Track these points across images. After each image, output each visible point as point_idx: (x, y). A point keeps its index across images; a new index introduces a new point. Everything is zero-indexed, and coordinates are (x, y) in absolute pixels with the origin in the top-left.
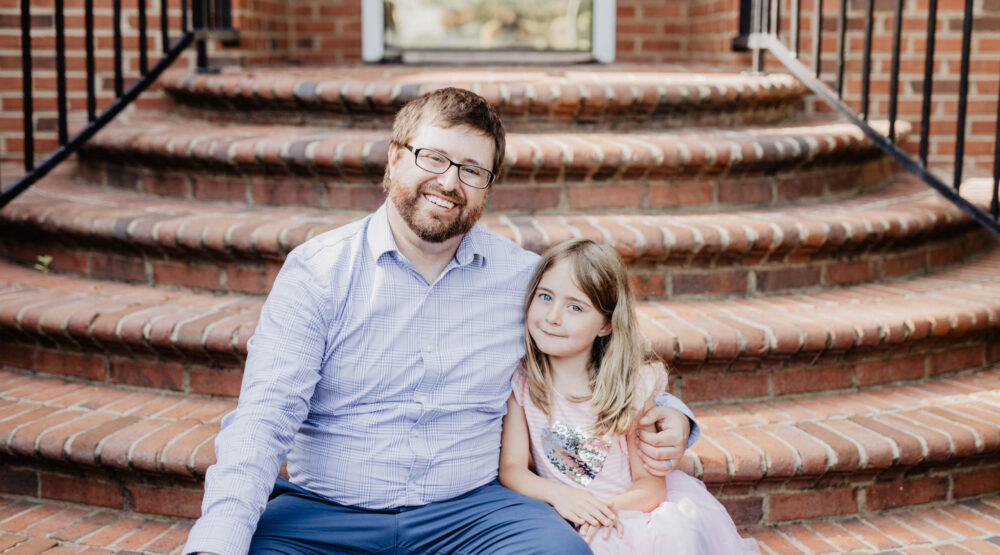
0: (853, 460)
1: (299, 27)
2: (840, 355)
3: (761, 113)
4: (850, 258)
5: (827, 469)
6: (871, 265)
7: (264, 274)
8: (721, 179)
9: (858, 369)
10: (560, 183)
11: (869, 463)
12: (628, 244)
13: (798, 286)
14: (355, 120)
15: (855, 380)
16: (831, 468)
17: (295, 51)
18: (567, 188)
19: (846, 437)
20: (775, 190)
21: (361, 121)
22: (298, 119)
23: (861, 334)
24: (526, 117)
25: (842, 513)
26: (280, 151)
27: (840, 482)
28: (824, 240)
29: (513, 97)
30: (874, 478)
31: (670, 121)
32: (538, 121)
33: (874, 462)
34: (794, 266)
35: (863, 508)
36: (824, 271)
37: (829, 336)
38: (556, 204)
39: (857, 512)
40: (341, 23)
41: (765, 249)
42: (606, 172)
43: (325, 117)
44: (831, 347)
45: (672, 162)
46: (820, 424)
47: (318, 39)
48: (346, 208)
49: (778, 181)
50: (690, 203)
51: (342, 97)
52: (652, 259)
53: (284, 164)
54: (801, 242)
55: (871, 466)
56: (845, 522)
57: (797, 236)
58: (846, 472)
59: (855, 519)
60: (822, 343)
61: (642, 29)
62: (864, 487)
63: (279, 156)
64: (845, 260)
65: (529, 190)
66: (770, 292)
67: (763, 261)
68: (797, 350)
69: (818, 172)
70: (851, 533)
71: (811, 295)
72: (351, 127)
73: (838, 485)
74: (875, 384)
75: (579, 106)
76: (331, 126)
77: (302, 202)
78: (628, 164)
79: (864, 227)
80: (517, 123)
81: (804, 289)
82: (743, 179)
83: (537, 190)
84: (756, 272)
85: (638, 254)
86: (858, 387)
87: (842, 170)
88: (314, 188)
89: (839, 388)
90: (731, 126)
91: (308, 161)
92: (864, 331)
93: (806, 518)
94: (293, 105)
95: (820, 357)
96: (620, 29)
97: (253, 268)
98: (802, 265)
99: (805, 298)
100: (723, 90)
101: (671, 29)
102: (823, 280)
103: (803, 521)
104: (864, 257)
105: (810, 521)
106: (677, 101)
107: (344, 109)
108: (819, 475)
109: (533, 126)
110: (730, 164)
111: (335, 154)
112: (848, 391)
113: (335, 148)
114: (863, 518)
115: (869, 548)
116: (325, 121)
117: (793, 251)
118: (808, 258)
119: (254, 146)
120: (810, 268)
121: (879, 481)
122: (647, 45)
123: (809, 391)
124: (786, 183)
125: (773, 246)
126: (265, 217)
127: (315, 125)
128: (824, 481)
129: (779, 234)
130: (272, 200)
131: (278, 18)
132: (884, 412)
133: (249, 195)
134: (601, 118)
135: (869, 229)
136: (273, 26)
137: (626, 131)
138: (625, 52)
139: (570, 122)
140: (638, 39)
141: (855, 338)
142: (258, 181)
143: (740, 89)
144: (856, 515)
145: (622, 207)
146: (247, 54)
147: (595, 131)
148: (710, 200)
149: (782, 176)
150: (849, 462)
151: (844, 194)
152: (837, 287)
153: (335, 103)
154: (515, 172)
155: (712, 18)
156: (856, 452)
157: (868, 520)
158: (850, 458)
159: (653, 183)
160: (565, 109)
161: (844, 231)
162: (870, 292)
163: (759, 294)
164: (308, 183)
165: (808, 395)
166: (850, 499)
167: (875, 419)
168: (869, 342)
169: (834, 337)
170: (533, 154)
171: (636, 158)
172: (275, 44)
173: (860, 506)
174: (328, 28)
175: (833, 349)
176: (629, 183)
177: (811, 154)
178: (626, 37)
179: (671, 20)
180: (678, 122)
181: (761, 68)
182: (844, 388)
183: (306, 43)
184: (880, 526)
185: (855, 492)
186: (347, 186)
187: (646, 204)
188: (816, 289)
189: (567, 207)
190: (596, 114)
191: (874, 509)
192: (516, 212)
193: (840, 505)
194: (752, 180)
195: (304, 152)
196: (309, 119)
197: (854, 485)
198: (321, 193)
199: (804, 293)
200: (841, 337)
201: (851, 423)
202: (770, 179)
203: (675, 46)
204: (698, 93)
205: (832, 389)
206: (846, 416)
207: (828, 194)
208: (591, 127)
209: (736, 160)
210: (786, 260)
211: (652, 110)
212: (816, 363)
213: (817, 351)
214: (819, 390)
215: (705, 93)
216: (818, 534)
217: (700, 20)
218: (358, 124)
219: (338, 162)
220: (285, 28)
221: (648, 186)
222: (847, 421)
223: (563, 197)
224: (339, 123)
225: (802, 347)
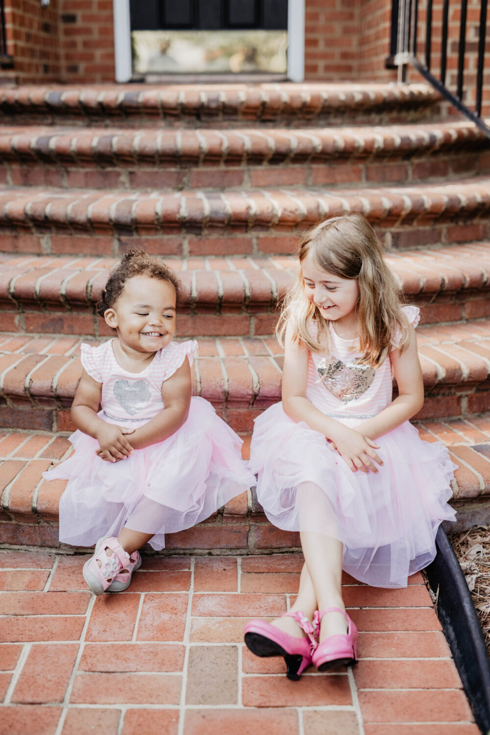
0: (457, 375)
1: (68, 57)
2: (453, 295)
3: (404, 114)
4: (465, 222)
5: (436, 382)
6: (481, 228)
7: (16, 237)
8: (368, 163)
9: (466, 306)
10: (243, 167)
11: (469, 377)
12: (291, 212)
13: (424, 244)
14: (92, 121)
15: (465, 314)
16: (440, 380)
17: (64, 75)
18: (249, 170)
19: (452, 357)
20: (410, 172)
21: (96, 121)
22: (49, 121)
23: (468, 279)
24: (220, 118)
25: (449, 416)
26: (30, 143)
27: (447, 392)
28: (443, 208)
29: (209, 101)
30: (474, 388)
31: (332, 120)
32: (229, 120)
33: (473, 376)
34: (421, 228)
35: (465, 411)
36: (444, 231)
37: (443, 280)
38: (241, 182)
39: (461, 414)
40: (98, 53)
41: (398, 215)
42: (279, 157)
43: (70, 119)
44: (445, 289)
45: (329, 149)
46: (434, 348)
47: (82, 66)
48: (81, 187)
49: (412, 164)
50: (343, 181)
51: (80, 103)
52: (310, 223)
53: (33, 153)
54: (425, 210)
55: (471, 379)
56: (451, 422)
57: (423, 204)
58: (452, 384)
59: (460, 420)
60: (438, 286)
61: (324, 56)
62: (467, 396)
63: (29, 147)
64: (461, 223)
65: (220, 172)
66: (403, 249)
67: (397, 224)
68: (418, 291)
69: (443, 158)
70: (455, 430)
71: (434, 250)
72: (89, 126)
73: (447, 394)
74: (479, 318)
75: (261, 109)
76: (74, 125)
77: (49, 183)
78: (296, 152)
79: (475, 198)
80: (214, 121)
81: (429, 246)
82: (386, 163)
83: (227, 172)
84: (392, 233)
85: (299, 220)
86: (467, 320)
87: (463, 157)
88: (57, 172)
89: (451, 321)
90: (380, 123)
91: (51, 151)
92: (470, 277)
93: (421, 419)
94: (45, 109)
95: (437, 297)
96: (307, 56)
97: (8, 233)
98: (428, 228)
99: (429, 252)
100: (372, 96)
101: (345, 56)
102: (443, 239)
103: (420, 422)
104: (476, 221)
105: (424, 422)
106: (336, 104)
107: (83, 112)
108: (431, 387)
109: (226, 124)
110: (374, 151)
111: (71, 145)
112: (459, 323)
113: (71, 141)
114: (465, 419)
115: (468, 442)
116: (70, 122)
117: (420, 217)
118: (432, 223)
119: (10, 140)
120: (434, 230)
121: (478, 390)
122: (328, 68)
123: (428, 323)
124: (419, 166)
125: (404, 213)
126: (18, 194)
127: (62, 125)
128: (435, 391)
129: (408, 204)
130: (26, 181)
131: (48, 49)
132: (485, 338)
133: (9, 178)
134: (278, 118)
135: (479, 199)
136: (44, 55)
137: (298, 127)
138: (311, 73)
139: (255, 121)
140: (321, 64)
141: (464, 282)
142: (16, 167)
143: (385, 94)
144: (461, 417)
145: (291, 185)
146: (22, 75)
147: (274, 127)
148: (360, 179)
149: (416, 161)
150: (454, 376)
151: (464, 175)
152: (455, 245)
153: (75, 108)
154: (208, 158)
155: (373, 45)
156: (460, 369)
157: (469, 420)
158: (455, 374)
159: (315, 166)
160: (251, 111)
161: (459, 201)
162: (480, 248)
163: (394, 250)
164: (52, 169)
165: (428, 326)
166: (456, 404)
167: (477, 343)
168: (474, 285)
169: (447, 281)
170: (221, 144)
171: (301, 147)
172: (46, 68)
173: (463, 410)
174: (90, 57)
175: (446, 291)
176: (297, 166)
177: (437, 144)
178: (311, 62)
179: (345, 49)
180: (339, 121)
181: (404, 80)
182: (456, 320)
183: (73, 69)
184: (477, 425)
185: (459, 399)
186: (82, 170)
187: (310, 182)
188: (439, 245)
189: (249, 185)
190: (275, 114)
191: (474, 412)
192: (210, 189)
193: (448, 409)
194: (392, 164)
195: (48, 144)
196: (57, 120)
197: (459, 394)
198: (63, 176)
199: (429, 249)
200: (452, 281)
201: (458, 347)
202: (406, 163)
203: (349, 69)
204: (353, 98)
205: (447, 321)
206: (453, 342)
207: (451, 175)
208: (270, 124)
209: (379, 148)
210: (415, 223)
211: (318, 111)
212: (434, 302)
213: (434, 292)
214: (437, 322)
215: (358, 98)
216: (430, 431)
217: (366, 48)
218: (94, 124)
219: (74, 152)
220: (57, 57)
221: (311, 168)
222: (455, 345)
223: (246, 177)
224: (80, 123)
225: (422, 289)
